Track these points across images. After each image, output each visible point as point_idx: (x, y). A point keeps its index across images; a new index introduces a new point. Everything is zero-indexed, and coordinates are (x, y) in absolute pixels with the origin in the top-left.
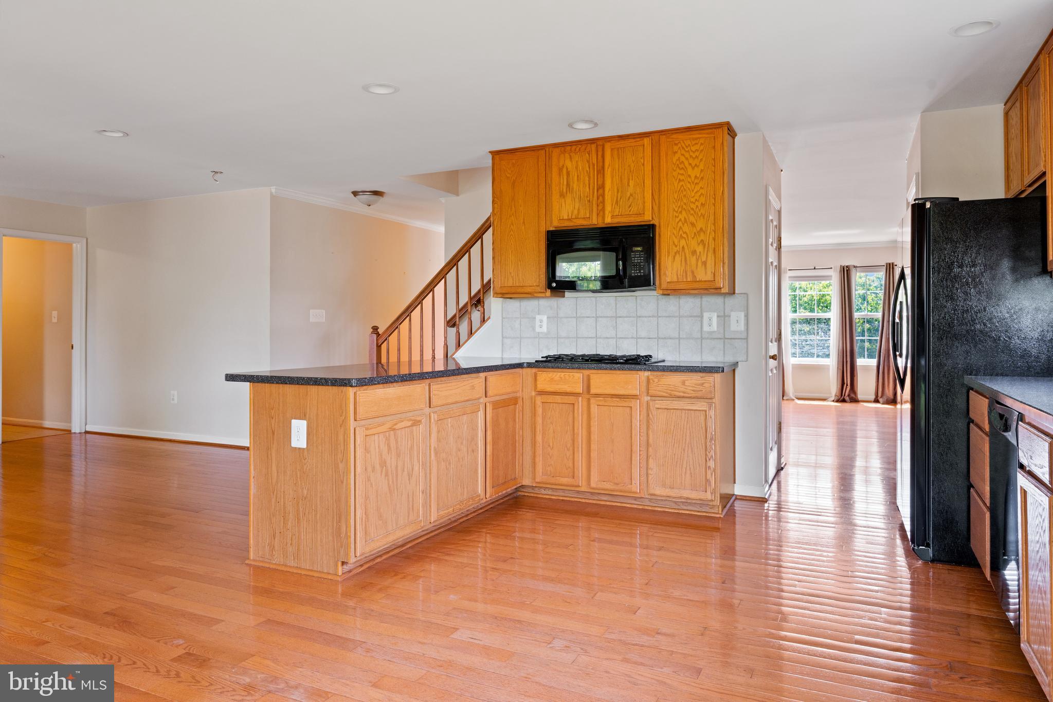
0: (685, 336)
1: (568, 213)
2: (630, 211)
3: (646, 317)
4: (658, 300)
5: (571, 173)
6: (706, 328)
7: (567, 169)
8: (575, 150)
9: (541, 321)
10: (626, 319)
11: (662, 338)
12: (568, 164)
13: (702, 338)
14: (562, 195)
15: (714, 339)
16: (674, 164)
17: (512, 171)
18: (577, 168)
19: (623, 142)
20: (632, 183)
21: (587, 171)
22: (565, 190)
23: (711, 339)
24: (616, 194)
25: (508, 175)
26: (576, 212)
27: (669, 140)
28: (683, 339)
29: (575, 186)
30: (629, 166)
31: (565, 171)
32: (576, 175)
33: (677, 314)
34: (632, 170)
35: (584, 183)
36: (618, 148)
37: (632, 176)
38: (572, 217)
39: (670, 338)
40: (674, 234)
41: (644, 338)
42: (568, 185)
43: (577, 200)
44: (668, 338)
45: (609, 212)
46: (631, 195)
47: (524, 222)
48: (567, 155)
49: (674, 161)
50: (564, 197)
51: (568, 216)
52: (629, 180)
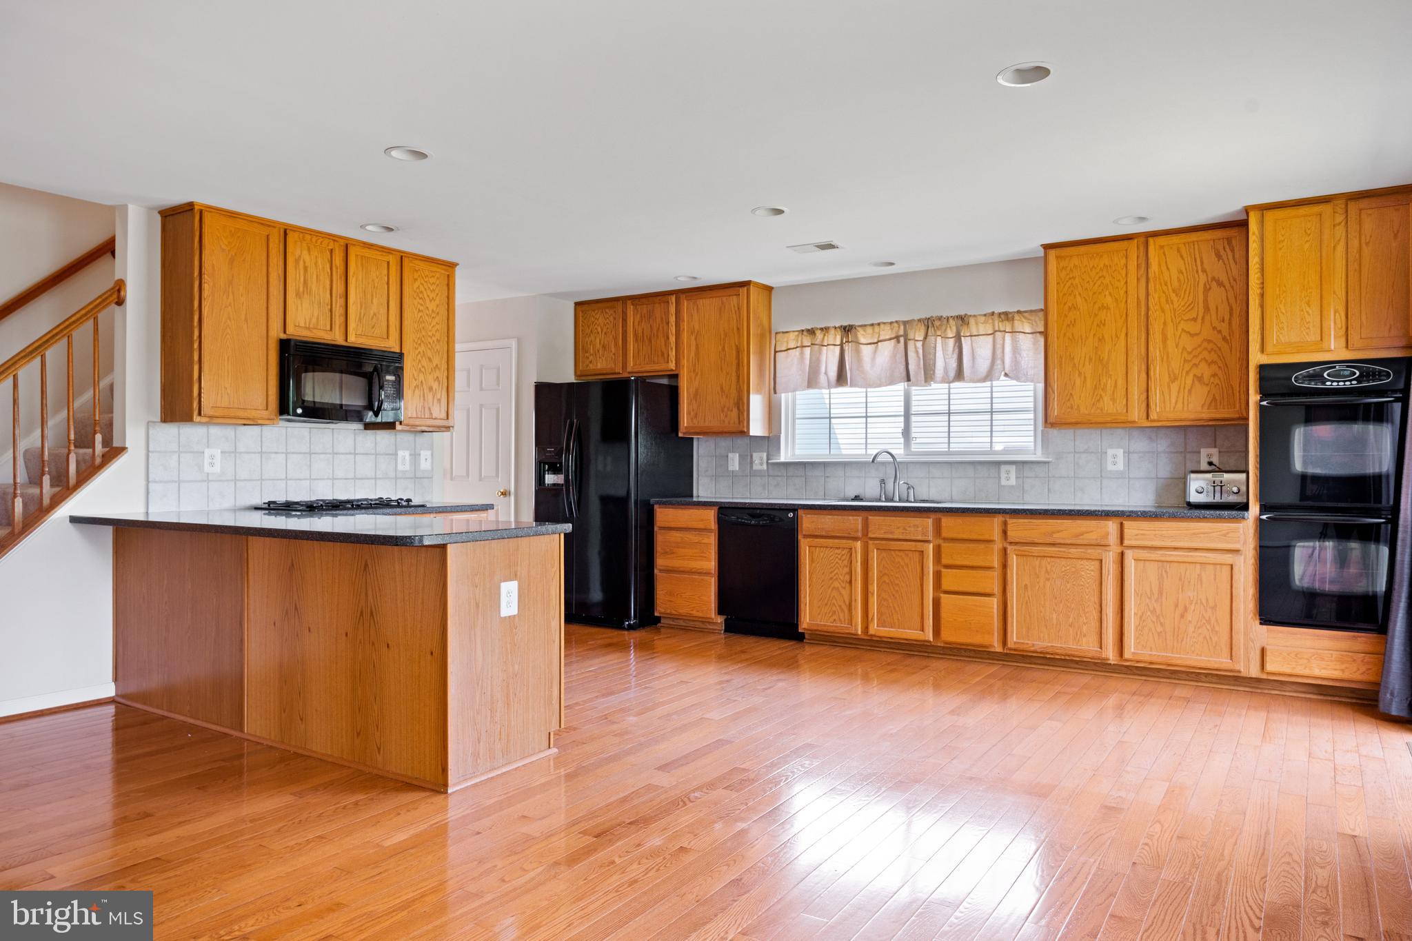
0: (381, 476)
1: (305, 319)
2: (373, 333)
3: (342, 454)
4: (355, 435)
5: (309, 269)
6: (400, 467)
7: (304, 263)
8: (316, 242)
9: (212, 457)
10: (322, 456)
11: (359, 479)
12: (305, 255)
13: (396, 478)
14: (298, 295)
15: (407, 478)
16: (415, 292)
17: (229, 242)
18: (316, 264)
19: (368, 251)
20: (375, 300)
21: (328, 273)
22: (301, 289)
23: (404, 478)
24: (359, 309)
25: (224, 247)
26: (314, 320)
27: (411, 264)
28: (380, 479)
29: (314, 288)
30: (373, 280)
31: (301, 263)
32: (315, 273)
33: (373, 452)
34: (376, 285)
35: (324, 287)
36: (362, 256)
37: (376, 294)
38: (309, 325)
39: (368, 479)
40: (413, 366)
41: (341, 479)
42: (305, 282)
43: (316, 306)
44: (365, 479)
45: (354, 329)
46: (375, 314)
47: (246, 320)
48: (304, 245)
49: (415, 289)
50: (300, 298)
51: (305, 323)
52: (372, 296)
